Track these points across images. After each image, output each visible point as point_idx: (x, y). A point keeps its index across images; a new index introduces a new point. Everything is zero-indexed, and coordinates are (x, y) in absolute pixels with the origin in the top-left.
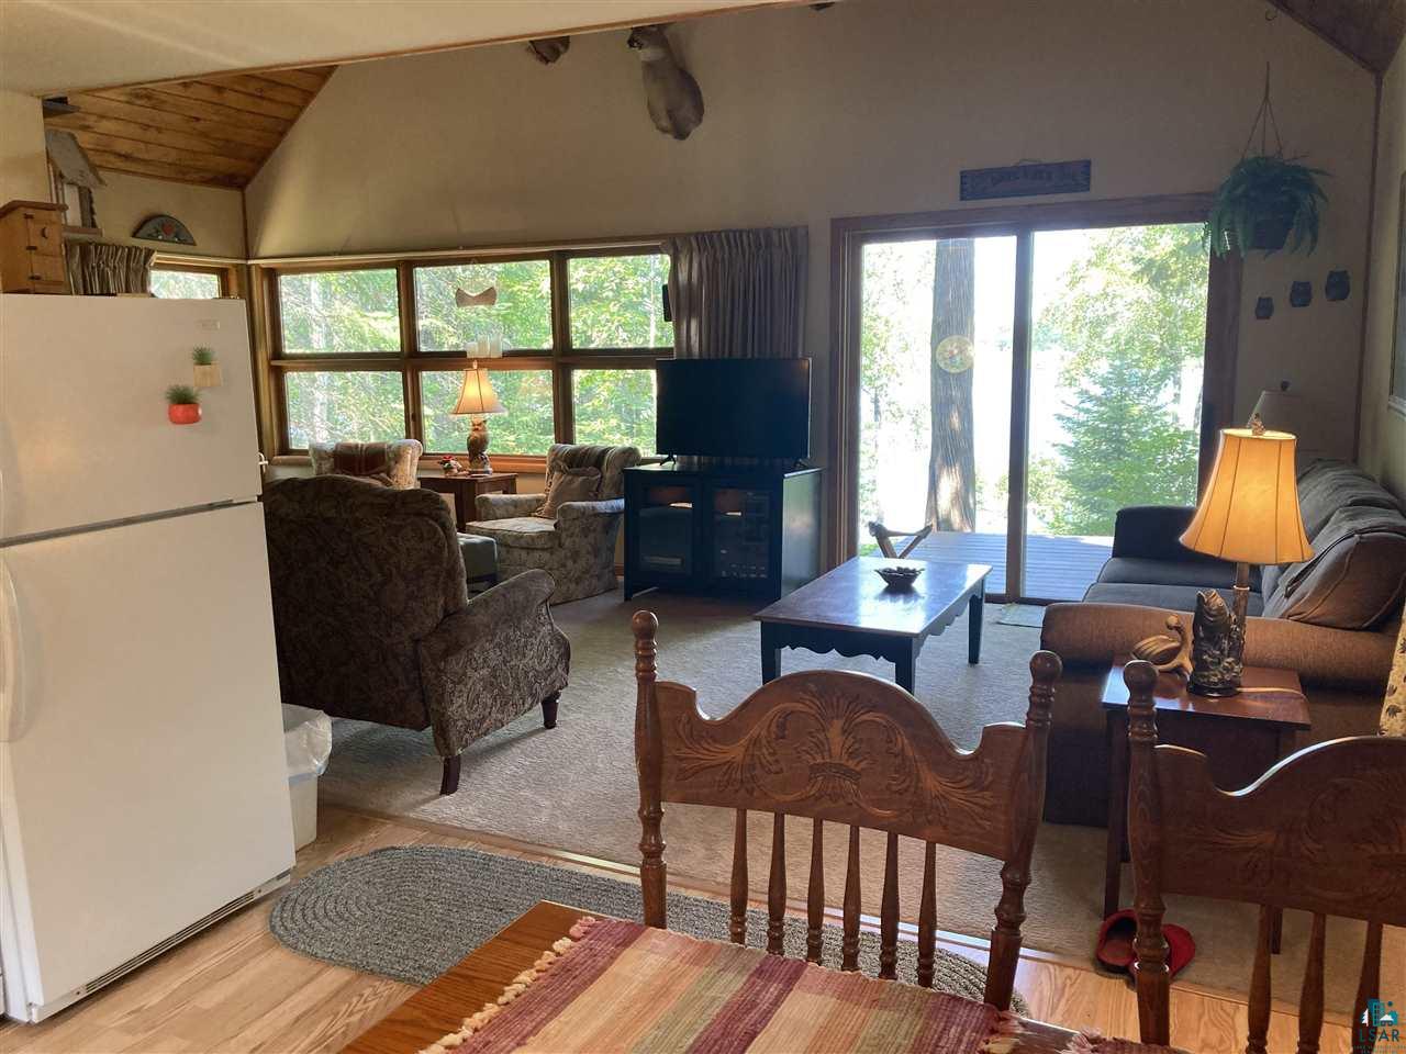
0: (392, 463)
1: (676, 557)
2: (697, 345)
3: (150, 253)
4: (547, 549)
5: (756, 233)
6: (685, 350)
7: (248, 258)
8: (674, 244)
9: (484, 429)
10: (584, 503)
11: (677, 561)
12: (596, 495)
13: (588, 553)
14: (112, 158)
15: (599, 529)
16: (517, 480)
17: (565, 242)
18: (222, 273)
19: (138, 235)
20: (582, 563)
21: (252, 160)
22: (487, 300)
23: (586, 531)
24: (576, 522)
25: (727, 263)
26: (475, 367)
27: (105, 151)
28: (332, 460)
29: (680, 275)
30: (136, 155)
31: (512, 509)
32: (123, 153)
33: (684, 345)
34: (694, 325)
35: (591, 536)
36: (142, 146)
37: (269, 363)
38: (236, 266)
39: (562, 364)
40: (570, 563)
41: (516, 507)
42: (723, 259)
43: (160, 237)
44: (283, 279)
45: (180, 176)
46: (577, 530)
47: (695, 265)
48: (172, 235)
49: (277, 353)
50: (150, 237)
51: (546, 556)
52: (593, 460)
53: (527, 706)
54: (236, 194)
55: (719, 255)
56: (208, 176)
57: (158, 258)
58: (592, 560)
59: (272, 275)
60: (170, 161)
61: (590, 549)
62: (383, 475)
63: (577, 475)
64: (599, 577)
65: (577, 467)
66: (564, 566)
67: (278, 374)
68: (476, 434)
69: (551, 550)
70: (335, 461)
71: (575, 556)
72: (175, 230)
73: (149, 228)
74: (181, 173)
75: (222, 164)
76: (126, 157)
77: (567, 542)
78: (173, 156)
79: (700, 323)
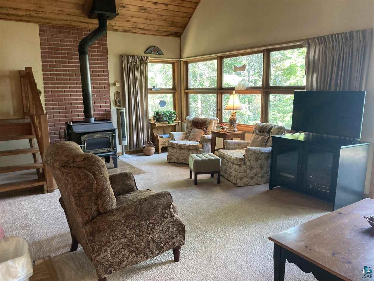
0: (208, 125)
1: (292, 175)
2: (315, 84)
3: (147, 58)
4: (238, 165)
5: (345, 34)
6: (310, 87)
7: (181, 58)
8: (308, 43)
9: (235, 115)
10: (255, 148)
11: (293, 177)
12: (266, 145)
13: (257, 167)
14: (138, 30)
15: (263, 158)
16: (246, 134)
17: (270, 45)
18: (173, 63)
19: (146, 53)
20: (254, 171)
21: (181, 27)
22: (242, 69)
23: (257, 159)
24: (252, 155)
25: (331, 48)
26: (234, 93)
27: (136, 28)
28: (191, 123)
29: (310, 55)
30: (145, 28)
31: (236, 146)
32: (141, 28)
33: (310, 84)
34: (315, 76)
35: (259, 162)
36: (146, 25)
37: (184, 91)
38: (177, 61)
39: (266, 92)
40: (248, 171)
41: (238, 145)
42: (329, 48)
43: (152, 53)
44: (190, 65)
45: (160, 34)
46: (253, 158)
47: (317, 50)
48: (156, 52)
49: (187, 88)
50: (149, 53)
51: (238, 167)
52: (267, 130)
53: (154, 254)
54: (178, 39)
55: (328, 46)
56: (169, 33)
57: (150, 59)
58: (259, 170)
59: (187, 63)
60: (156, 30)
61: (258, 166)
62: (205, 129)
63: (261, 135)
64: (262, 177)
65: (262, 132)
66: (246, 172)
67: (187, 94)
68: (232, 117)
69: (240, 165)
70: (192, 124)
71: (251, 168)
72: (157, 51)
73: (149, 50)
74: (159, 33)
75: (174, 29)
76: (143, 29)
77: (248, 163)
78: (157, 28)
79: (317, 76)
